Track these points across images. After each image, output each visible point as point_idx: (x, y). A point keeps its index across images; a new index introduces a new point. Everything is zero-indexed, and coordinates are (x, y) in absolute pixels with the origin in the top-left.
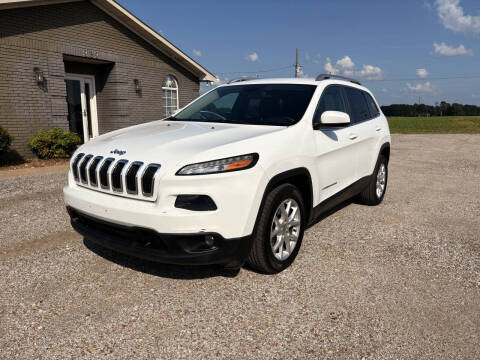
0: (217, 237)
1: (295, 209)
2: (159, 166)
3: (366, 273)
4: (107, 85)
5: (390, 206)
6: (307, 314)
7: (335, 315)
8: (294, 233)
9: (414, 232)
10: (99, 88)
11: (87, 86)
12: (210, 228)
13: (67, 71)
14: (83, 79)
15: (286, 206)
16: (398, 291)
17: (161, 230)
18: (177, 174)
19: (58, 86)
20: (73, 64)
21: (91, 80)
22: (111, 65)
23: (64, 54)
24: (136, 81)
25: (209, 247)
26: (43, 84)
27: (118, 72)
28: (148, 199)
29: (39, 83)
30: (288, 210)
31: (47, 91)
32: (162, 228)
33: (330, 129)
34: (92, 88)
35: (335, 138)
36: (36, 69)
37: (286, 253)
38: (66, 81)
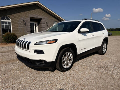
0: (45, 61)
1: (71, 55)
2: (31, 42)
3: (90, 74)
4: (40, 24)
5: (107, 55)
6: (67, 84)
7: (75, 85)
8: (71, 61)
9: (111, 63)
10: (38, 25)
11: (36, 24)
12: (42, 59)
13: (31, 21)
14: (35, 23)
15: (68, 54)
16: (97, 79)
17: (30, 59)
18: (35, 44)
19: (29, 24)
20: (32, 19)
21: (36, 23)
22: (41, 19)
23: (30, 17)
24: (47, 23)
25: (43, 64)
26: (25, 24)
27: (42, 21)
28: (28, 50)
29: (24, 24)
30: (68, 55)
31: (26, 26)
32: (31, 58)
33: (84, 33)
34: (37, 25)
35: (86, 36)
36: (24, 21)
37: (68, 67)
38: (30, 23)
